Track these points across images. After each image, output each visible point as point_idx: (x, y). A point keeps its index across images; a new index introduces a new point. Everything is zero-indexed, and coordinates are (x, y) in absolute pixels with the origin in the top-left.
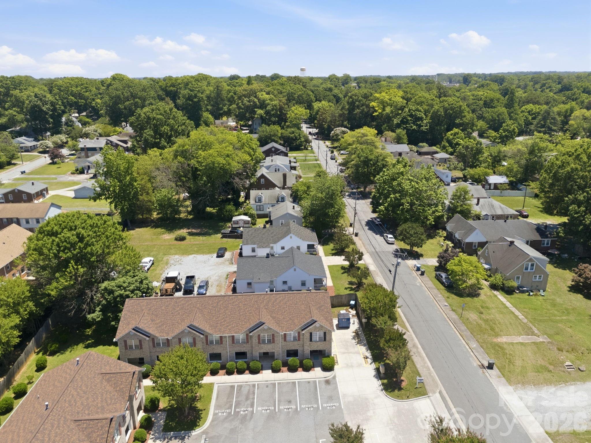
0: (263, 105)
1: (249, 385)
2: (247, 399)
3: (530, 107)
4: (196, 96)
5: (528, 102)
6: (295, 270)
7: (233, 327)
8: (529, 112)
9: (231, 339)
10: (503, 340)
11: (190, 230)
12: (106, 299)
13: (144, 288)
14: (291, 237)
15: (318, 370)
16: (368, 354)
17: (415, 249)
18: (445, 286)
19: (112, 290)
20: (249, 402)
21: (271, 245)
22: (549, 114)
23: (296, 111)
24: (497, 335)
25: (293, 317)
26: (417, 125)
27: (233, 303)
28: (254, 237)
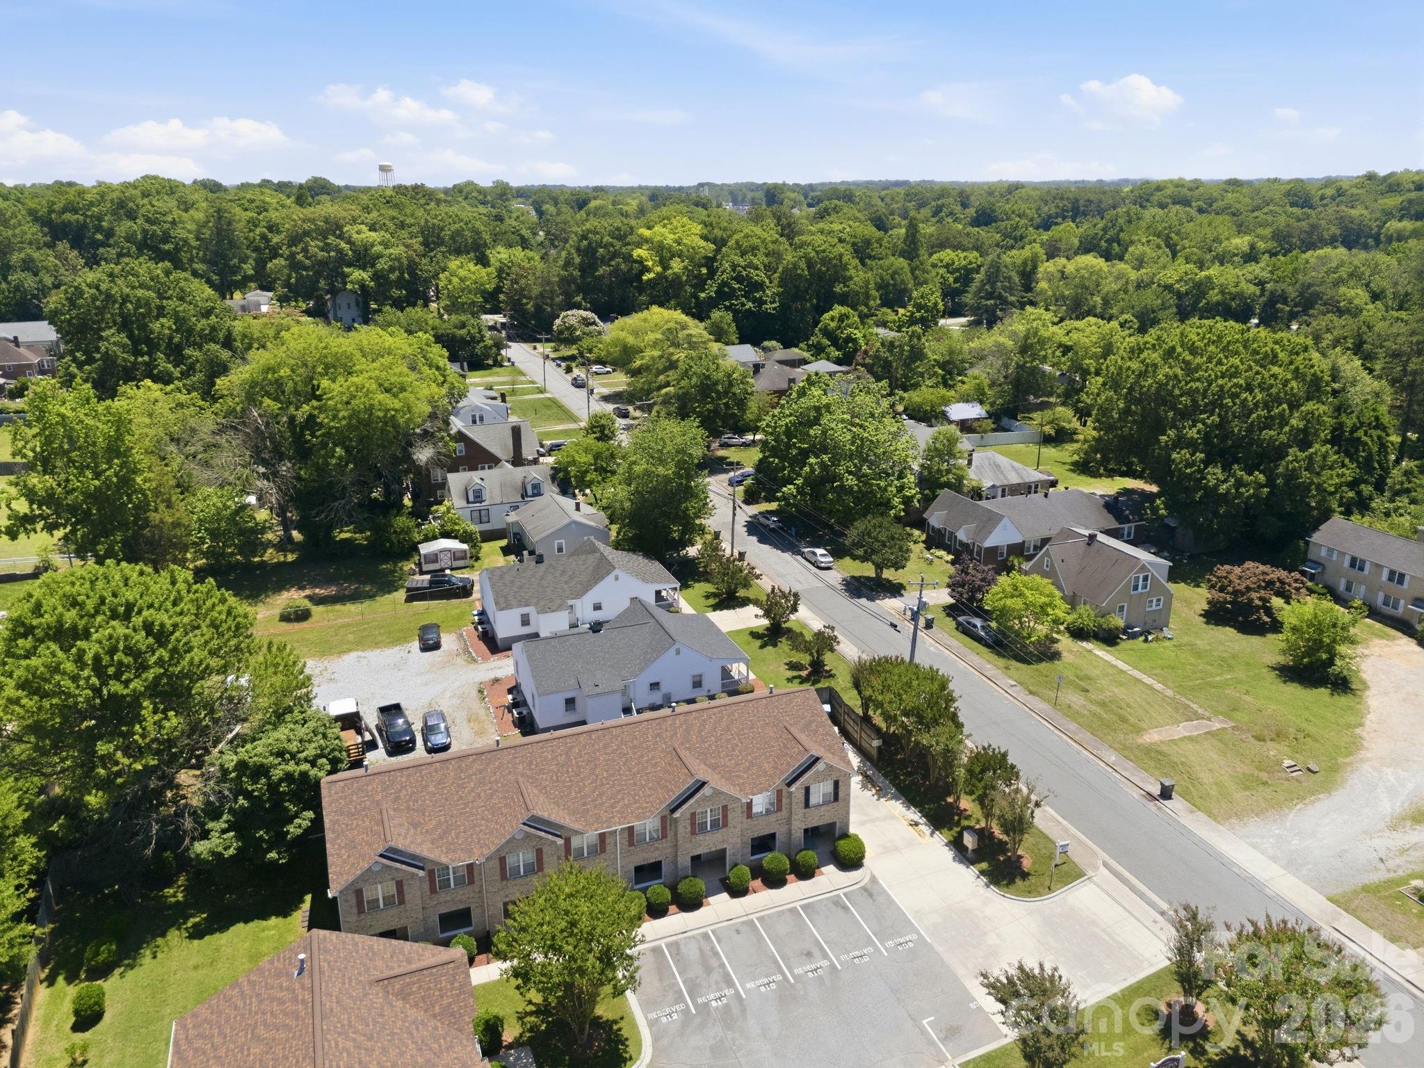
1: (693, 937)
2: (708, 970)
3: (947, 255)
5: (942, 245)
6: (678, 652)
7: (627, 806)
8: (947, 266)
9: (626, 835)
10: (1152, 737)
11: (308, 592)
12: (248, 795)
13: (333, 750)
14: (617, 578)
15: (830, 870)
16: (914, 815)
17: (888, 574)
18: (987, 645)
19: (262, 765)
20: (716, 976)
21: (570, 602)
22: (998, 270)
23: (462, 273)
24: (1139, 731)
25: (756, 758)
26: (754, 300)
27: (605, 747)
28: (521, 587)
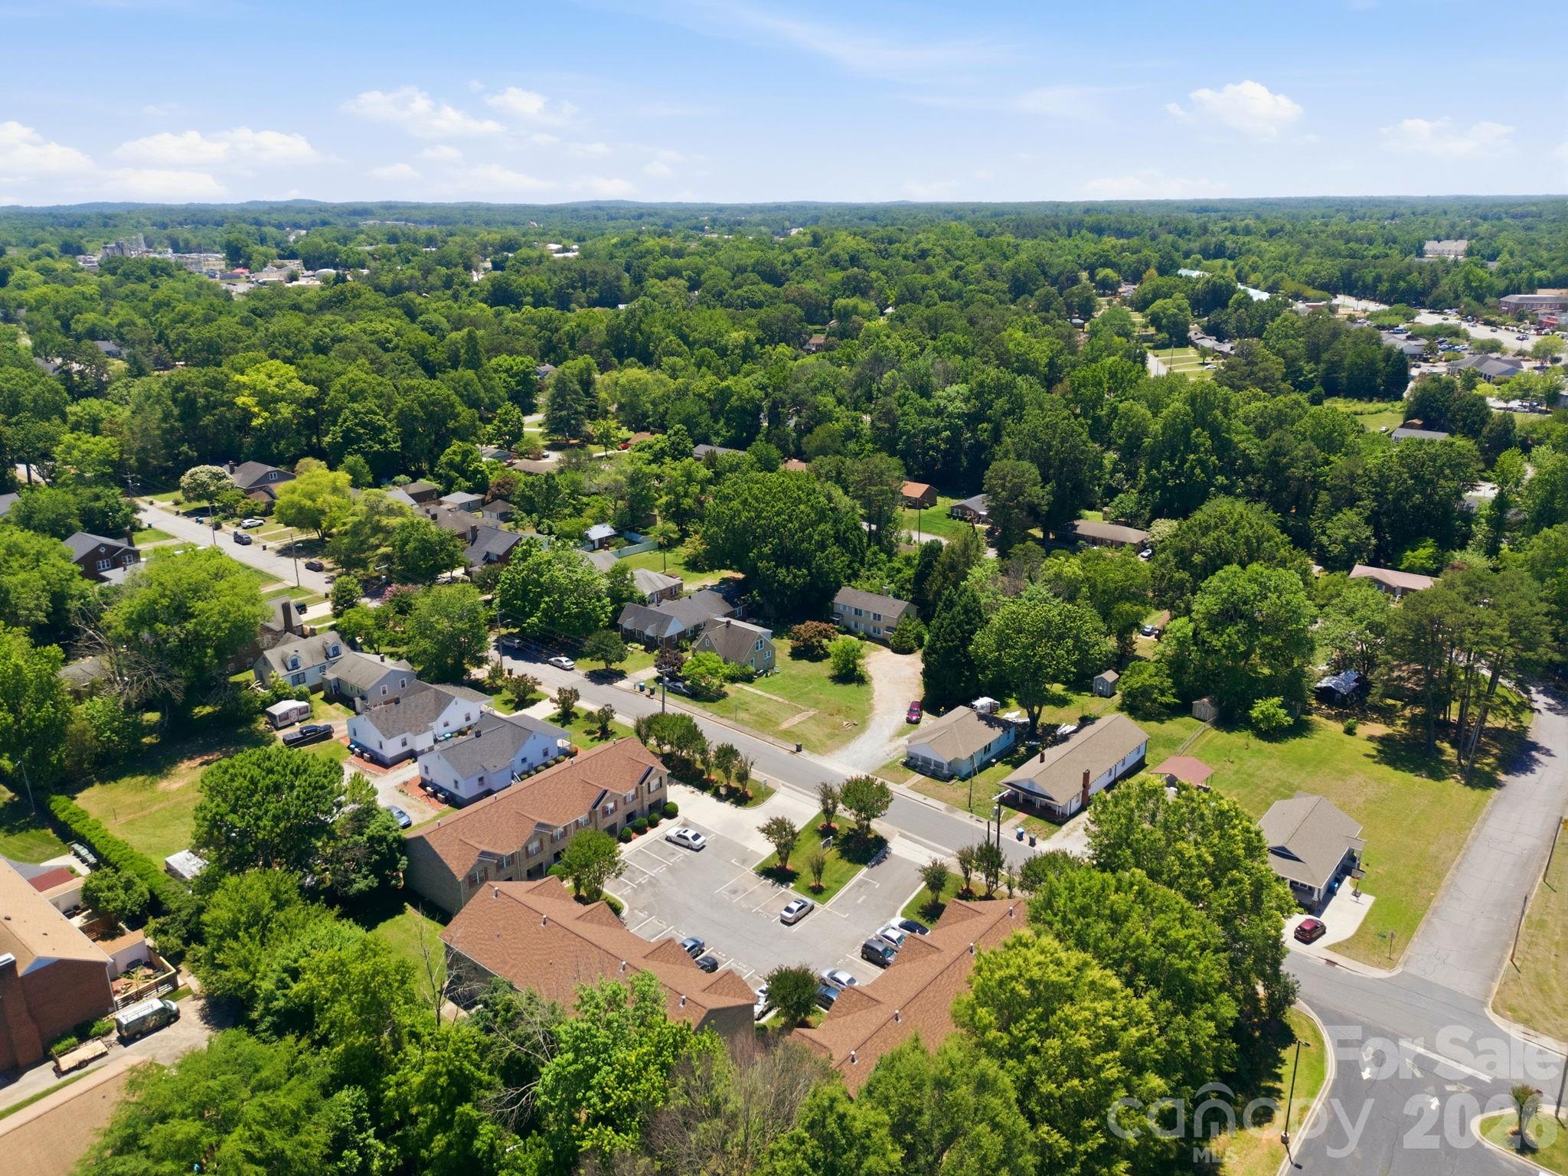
6: (535, 738)
7: (573, 811)
9: (575, 824)
10: (785, 726)
11: (199, 760)
12: (378, 853)
14: (457, 700)
15: (664, 821)
16: (690, 788)
17: (616, 666)
18: (688, 696)
21: (428, 725)
24: (778, 724)
25: (621, 775)
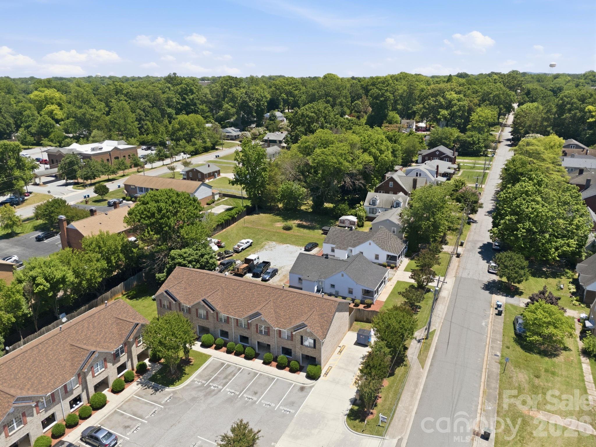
0: (449, 105)
1: (236, 367)
2: (225, 378)
4: (383, 95)
6: (343, 275)
7: (239, 311)
9: (235, 321)
11: (301, 222)
13: (202, 262)
14: (370, 244)
15: (303, 374)
19: (174, 257)
20: (224, 381)
21: (350, 248)
28: (337, 237)
